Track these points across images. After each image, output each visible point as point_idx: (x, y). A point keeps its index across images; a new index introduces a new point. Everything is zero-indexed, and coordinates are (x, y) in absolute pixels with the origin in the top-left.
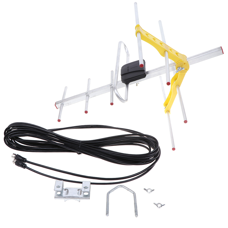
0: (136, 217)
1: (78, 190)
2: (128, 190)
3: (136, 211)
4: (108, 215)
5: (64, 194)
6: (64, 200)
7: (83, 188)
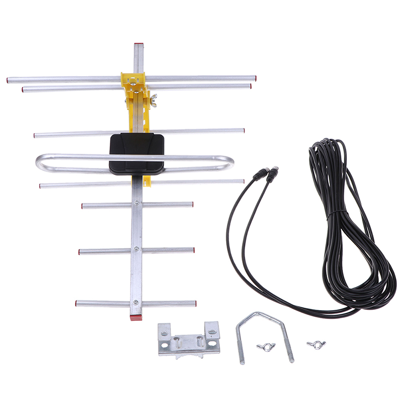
0: (292, 362)
1: (198, 337)
2: (270, 319)
3: (290, 353)
4: (244, 362)
5: (174, 347)
6: (175, 356)
7: (207, 334)
